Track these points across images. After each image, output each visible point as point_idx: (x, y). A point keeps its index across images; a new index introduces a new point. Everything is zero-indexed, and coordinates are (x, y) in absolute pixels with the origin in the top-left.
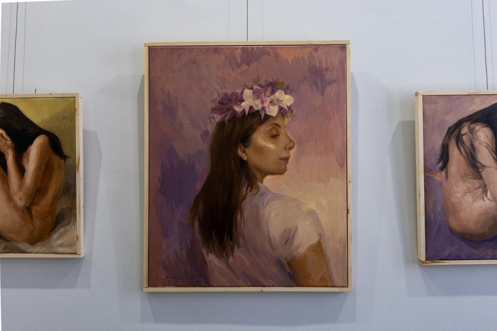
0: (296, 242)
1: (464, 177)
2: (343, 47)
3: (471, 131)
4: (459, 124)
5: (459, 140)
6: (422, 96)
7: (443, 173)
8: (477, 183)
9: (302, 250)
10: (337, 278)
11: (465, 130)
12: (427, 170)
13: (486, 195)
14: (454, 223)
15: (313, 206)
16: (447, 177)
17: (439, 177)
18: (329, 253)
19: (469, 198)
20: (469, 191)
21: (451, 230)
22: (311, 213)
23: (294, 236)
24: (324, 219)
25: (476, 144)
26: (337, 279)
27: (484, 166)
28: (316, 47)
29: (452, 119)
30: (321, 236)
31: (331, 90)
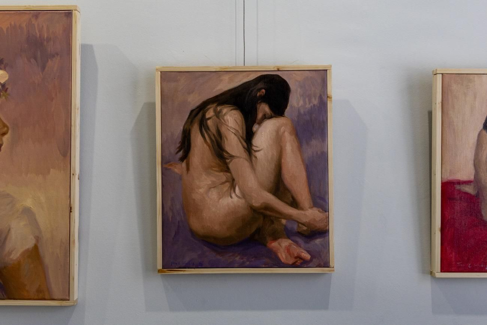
0: (9, 246)
1: (208, 169)
2: (68, 14)
3: (218, 114)
4: (203, 107)
5: (203, 124)
6: (160, 72)
7: (184, 164)
8: (223, 176)
9: (15, 256)
10: (56, 289)
11: (210, 113)
12: (165, 161)
13: (234, 191)
14: (195, 224)
15: (29, 203)
16: (188, 169)
17: (179, 168)
18: (48, 260)
19: (214, 194)
20: (214, 186)
21: (193, 233)
22: (27, 211)
23: (6, 239)
24: (42, 219)
25: (223, 130)
26: (56, 291)
27: (232, 157)
28: (36, 13)
29: (195, 101)
30: (38, 239)
31: (53, 65)
